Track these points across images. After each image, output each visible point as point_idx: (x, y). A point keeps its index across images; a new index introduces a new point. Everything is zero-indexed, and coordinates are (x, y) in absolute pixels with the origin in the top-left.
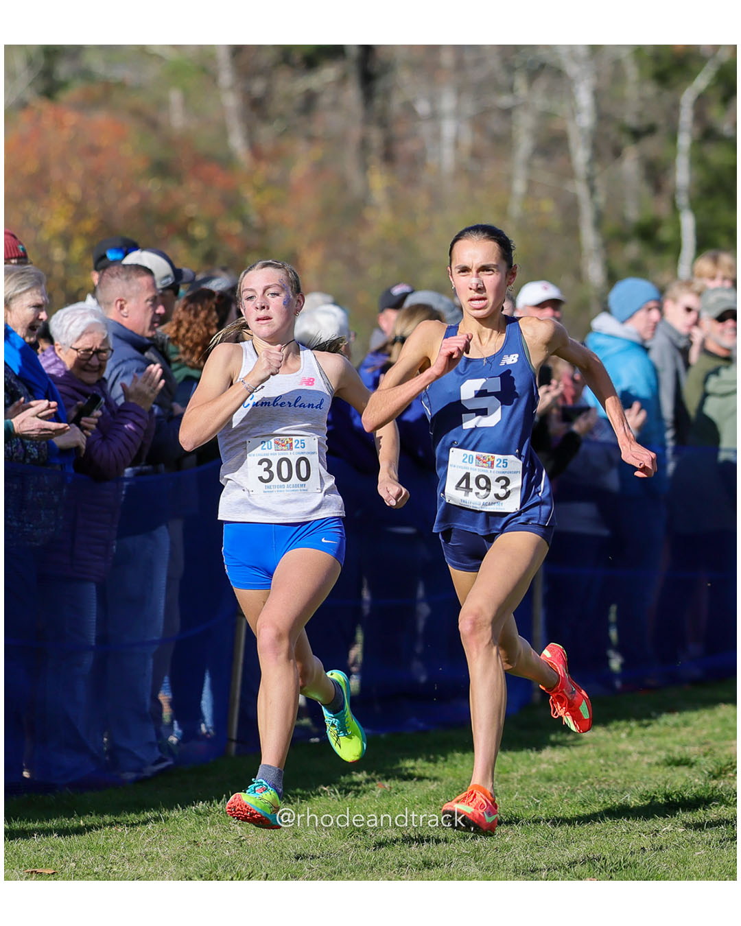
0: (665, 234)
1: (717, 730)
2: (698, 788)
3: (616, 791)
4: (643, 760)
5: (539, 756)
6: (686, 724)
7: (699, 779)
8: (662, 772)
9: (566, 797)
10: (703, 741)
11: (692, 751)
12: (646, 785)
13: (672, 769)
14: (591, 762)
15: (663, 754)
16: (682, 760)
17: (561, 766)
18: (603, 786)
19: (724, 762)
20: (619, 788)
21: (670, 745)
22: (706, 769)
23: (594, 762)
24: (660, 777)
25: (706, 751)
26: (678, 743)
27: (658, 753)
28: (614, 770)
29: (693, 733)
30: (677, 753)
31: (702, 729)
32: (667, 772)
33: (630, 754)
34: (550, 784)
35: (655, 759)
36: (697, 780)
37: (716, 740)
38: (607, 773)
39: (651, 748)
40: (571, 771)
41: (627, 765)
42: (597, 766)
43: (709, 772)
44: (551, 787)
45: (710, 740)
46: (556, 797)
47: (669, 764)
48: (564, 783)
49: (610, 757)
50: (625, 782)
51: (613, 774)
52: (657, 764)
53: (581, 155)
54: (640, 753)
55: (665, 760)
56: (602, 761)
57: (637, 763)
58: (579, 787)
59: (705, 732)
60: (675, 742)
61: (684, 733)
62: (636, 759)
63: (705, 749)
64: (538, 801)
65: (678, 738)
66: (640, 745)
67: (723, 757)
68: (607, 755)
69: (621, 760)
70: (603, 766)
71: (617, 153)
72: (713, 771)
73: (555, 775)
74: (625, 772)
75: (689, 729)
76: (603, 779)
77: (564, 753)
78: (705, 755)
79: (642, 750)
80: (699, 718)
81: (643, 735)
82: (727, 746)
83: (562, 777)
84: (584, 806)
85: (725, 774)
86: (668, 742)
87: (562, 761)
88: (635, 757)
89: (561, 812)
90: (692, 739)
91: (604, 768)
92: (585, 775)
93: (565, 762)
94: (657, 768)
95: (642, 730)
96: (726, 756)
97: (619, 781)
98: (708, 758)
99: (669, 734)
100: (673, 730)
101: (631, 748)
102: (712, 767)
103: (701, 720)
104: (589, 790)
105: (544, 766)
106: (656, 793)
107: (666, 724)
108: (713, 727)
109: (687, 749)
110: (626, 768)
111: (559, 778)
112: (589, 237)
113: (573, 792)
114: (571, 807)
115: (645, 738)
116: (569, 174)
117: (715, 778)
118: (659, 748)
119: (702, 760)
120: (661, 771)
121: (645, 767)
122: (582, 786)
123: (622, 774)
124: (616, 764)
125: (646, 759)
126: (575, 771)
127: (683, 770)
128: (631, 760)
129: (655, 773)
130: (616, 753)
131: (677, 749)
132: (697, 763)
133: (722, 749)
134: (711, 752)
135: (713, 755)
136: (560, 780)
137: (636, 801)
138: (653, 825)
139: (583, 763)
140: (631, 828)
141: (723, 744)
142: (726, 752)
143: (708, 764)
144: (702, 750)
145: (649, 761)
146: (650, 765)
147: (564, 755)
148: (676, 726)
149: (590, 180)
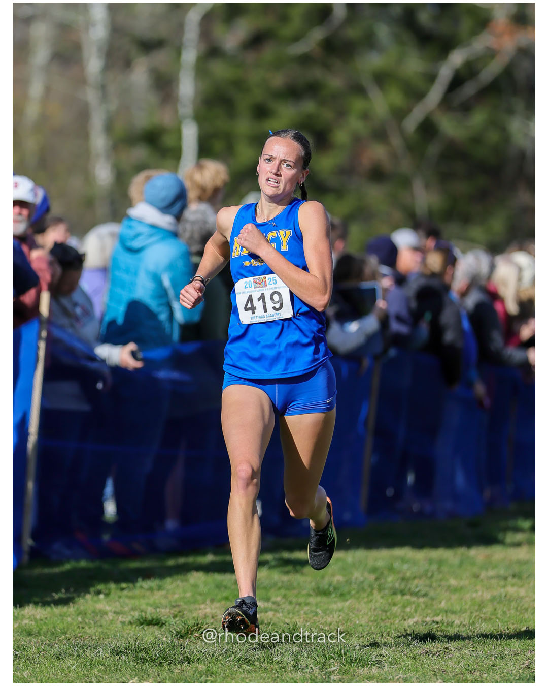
0: (168, 141)
1: (188, 594)
2: (165, 646)
3: (91, 647)
4: (118, 619)
5: (22, 612)
6: (160, 588)
7: (166, 637)
8: (135, 631)
9: (44, 650)
10: (174, 604)
11: (164, 613)
12: (118, 641)
13: (143, 628)
14: (69, 619)
15: (136, 614)
16: (153, 619)
17: (41, 622)
18: (79, 641)
19: (191, 623)
20: (93, 643)
21: (144, 607)
22: (175, 629)
23: (73, 619)
24: (132, 634)
25: (176, 613)
26: (151, 605)
27: (132, 613)
28: (90, 628)
29: (166, 597)
30: (150, 612)
31: (174, 593)
32: (139, 631)
33: (106, 613)
34: (30, 638)
35: (129, 618)
36: (165, 639)
37: (185, 603)
38: (84, 630)
39: (126, 609)
40: (50, 627)
41: (104, 623)
42: (75, 624)
43: (177, 632)
44: (31, 641)
45: (182, 603)
46: (34, 650)
47: (141, 624)
48: (43, 638)
49: (88, 615)
50: (99, 639)
51: (89, 631)
52: (131, 623)
53: (94, 64)
54: (115, 612)
55: (139, 620)
56: (80, 619)
57: (112, 622)
58: (57, 642)
59: (176, 596)
60: (148, 604)
61: (158, 596)
62: (111, 618)
63: (175, 611)
64: (17, 653)
65: (151, 600)
66: (117, 606)
67: (191, 618)
68: (85, 614)
69: (98, 618)
70: (81, 623)
71: (128, 64)
72: (180, 632)
73: (35, 630)
74: (100, 630)
75: (163, 592)
76: (79, 635)
77: (45, 610)
78: (175, 617)
79: (117, 610)
80: (172, 583)
81: (120, 597)
82: (196, 609)
83: (42, 632)
84: (59, 659)
85: (192, 634)
86: (142, 604)
87: (43, 617)
88: (110, 616)
89: (37, 664)
90: (164, 602)
91: (81, 626)
92: (63, 631)
93: (46, 618)
94: (130, 627)
95: (119, 593)
96: (194, 618)
97: (94, 638)
98: (177, 619)
99: (144, 597)
100: (148, 593)
101: (108, 608)
102: (180, 627)
103: (174, 585)
104: (65, 644)
105: (27, 622)
106: (126, 649)
107: (141, 587)
108: (185, 592)
109: (158, 610)
110: (101, 626)
111: (38, 633)
112: (99, 141)
113: (51, 646)
114: (47, 659)
115: (121, 600)
116: (82, 81)
117: (182, 637)
118: (133, 609)
119: (172, 621)
120: (133, 630)
121: (120, 625)
122: (59, 640)
123: (97, 631)
124: (92, 622)
125: (120, 618)
126: (54, 627)
127: (155, 630)
128: (107, 619)
129: (127, 631)
130: (93, 612)
131: (150, 610)
132: (167, 624)
133: (191, 611)
134: (181, 614)
135: (182, 617)
136: (40, 635)
137: (107, 655)
138: (121, 678)
139: (63, 620)
140: (101, 680)
141: (192, 607)
142: (195, 615)
143: (176, 625)
144: (172, 612)
145: (124, 620)
146: (123, 623)
147: (44, 613)
148: (151, 589)
149: (103, 88)
